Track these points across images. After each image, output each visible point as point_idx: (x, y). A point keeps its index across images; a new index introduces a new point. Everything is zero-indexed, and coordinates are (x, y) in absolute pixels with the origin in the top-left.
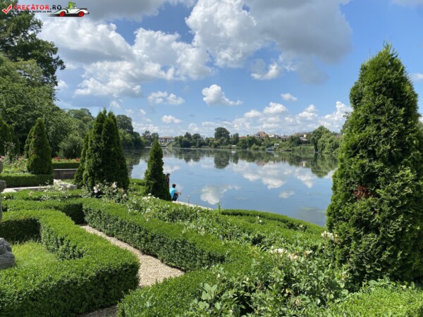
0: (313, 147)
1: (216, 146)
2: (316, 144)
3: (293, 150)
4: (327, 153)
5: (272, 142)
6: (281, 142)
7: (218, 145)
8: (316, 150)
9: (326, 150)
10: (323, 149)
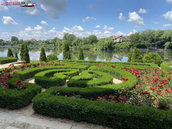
0: (54, 45)
1: (12, 45)
2: (55, 44)
3: (47, 46)
4: (58, 47)
5: (38, 43)
6: (42, 43)
7: (13, 44)
8: (55, 46)
9: (58, 46)
10: (57, 46)
